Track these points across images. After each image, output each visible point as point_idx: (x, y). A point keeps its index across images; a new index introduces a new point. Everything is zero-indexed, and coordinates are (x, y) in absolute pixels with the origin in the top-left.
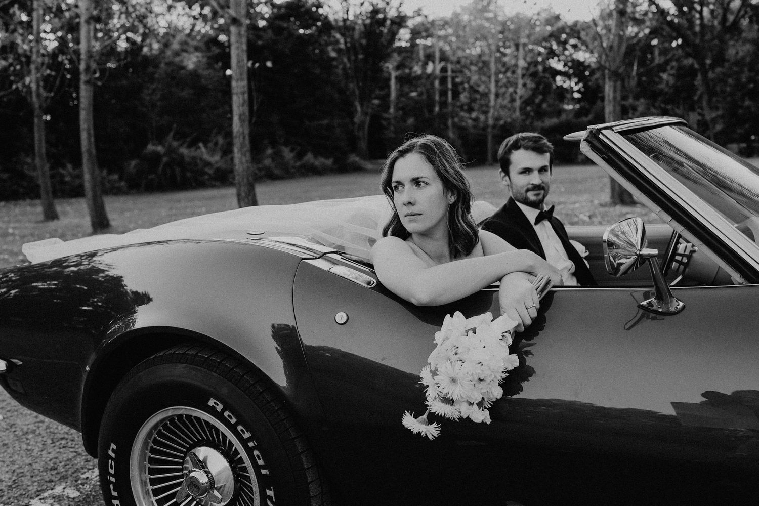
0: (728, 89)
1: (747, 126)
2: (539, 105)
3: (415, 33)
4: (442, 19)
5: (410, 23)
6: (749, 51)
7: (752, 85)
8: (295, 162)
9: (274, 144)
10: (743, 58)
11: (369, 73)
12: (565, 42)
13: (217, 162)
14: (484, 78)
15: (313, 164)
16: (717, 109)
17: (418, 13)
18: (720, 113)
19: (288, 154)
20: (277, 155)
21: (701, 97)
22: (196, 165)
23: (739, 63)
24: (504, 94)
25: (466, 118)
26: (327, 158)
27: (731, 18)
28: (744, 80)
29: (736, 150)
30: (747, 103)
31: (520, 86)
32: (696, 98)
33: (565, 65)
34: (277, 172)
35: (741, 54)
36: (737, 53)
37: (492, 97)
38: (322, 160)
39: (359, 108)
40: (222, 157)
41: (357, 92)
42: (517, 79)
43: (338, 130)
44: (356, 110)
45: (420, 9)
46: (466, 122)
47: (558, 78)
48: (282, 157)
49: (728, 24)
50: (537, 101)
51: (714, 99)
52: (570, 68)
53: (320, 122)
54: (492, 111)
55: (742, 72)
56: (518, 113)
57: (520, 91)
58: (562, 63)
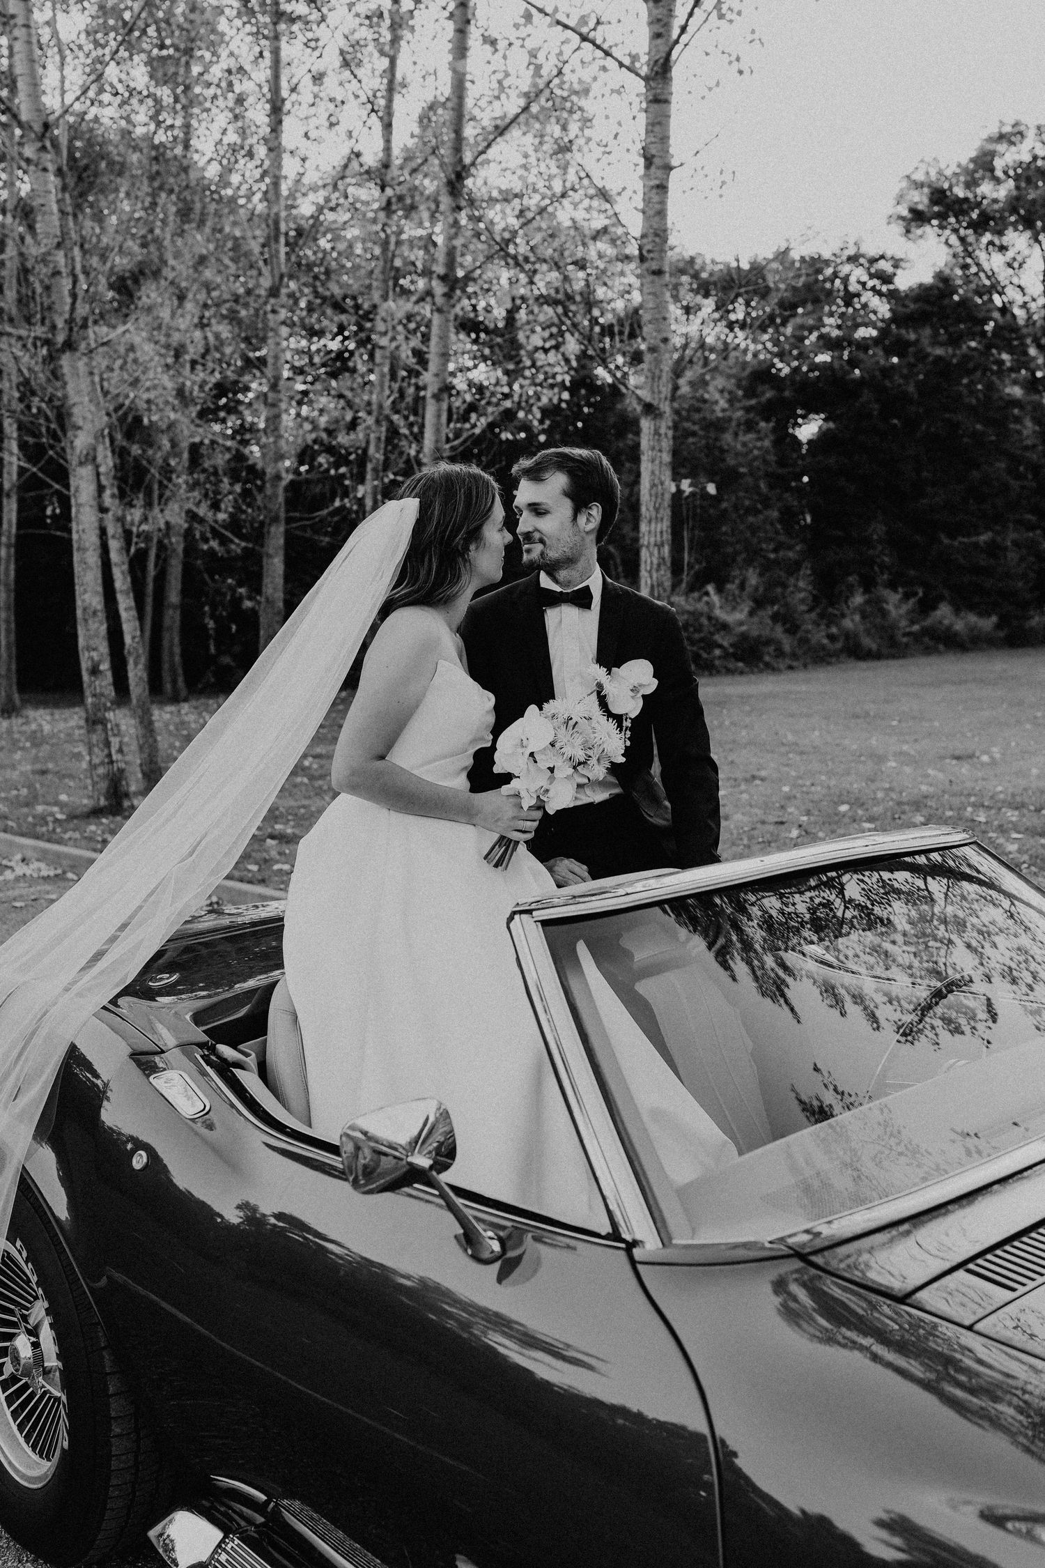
8: (913, 622)
9: (868, 584)
13: (741, 623)
15: (949, 628)
19: (896, 605)
20: (875, 608)
22: (699, 629)
26: (984, 614)
34: (868, 642)
38: (973, 618)
40: (752, 613)
43: (1013, 556)
48: (884, 614)
53: (974, 539)
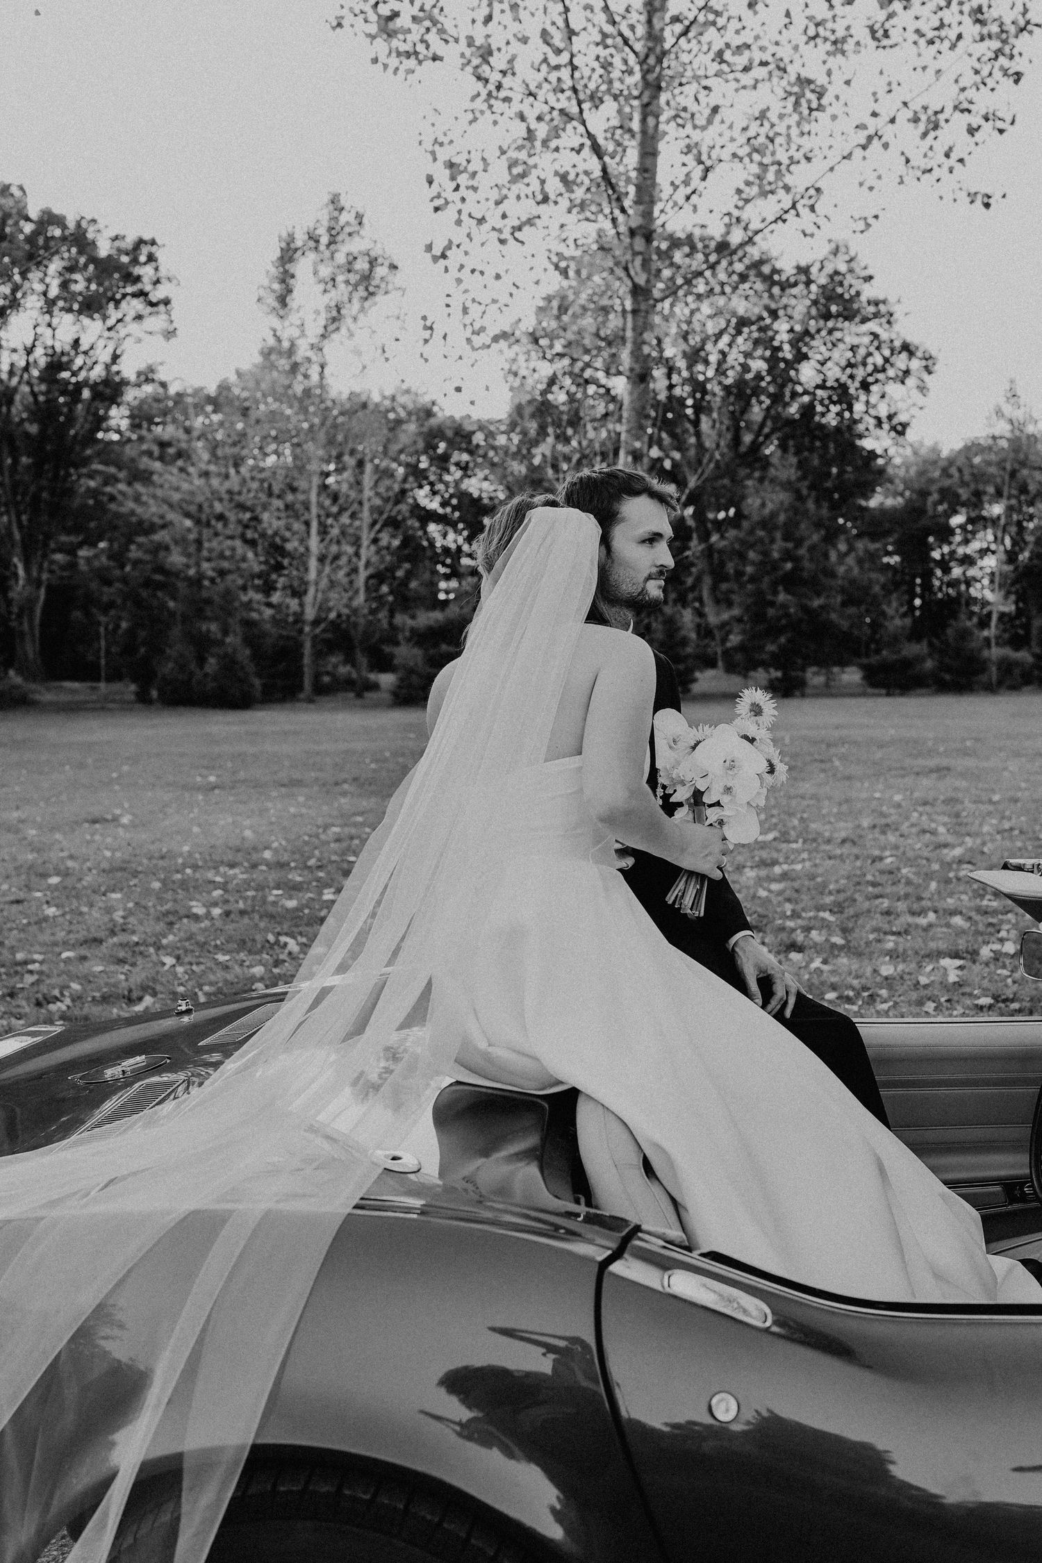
0: (749, 569)
1: (783, 640)
2: (405, 582)
3: (141, 418)
4: (198, 391)
5: (130, 395)
6: (782, 503)
7: (789, 566)
10: (774, 515)
11: (45, 495)
12: (445, 458)
14: (297, 526)
16: (730, 604)
17: (146, 376)
18: (736, 612)
21: (698, 580)
23: (767, 524)
24: (337, 557)
25: (258, 603)
27: (748, 438)
28: (776, 555)
29: (765, 683)
30: (782, 597)
31: (365, 542)
32: (690, 581)
33: (444, 504)
35: (770, 506)
36: (763, 505)
37: (313, 563)
39: (21, 572)
41: (17, 536)
42: (359, 528)
44: (16, 575)
45: (151, 370)
46: (260, 613)
47: (433, 528)
49: (743, 449)
50: (400, 574)
51: (724, 586)
52: (454, 508)
54: (312, 591)
55: (773, 541)
56: (361, 597)
57: (367, 552)
58: (438, 499)
